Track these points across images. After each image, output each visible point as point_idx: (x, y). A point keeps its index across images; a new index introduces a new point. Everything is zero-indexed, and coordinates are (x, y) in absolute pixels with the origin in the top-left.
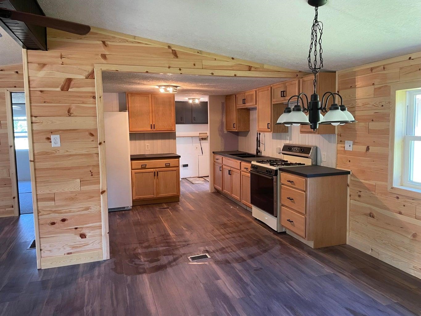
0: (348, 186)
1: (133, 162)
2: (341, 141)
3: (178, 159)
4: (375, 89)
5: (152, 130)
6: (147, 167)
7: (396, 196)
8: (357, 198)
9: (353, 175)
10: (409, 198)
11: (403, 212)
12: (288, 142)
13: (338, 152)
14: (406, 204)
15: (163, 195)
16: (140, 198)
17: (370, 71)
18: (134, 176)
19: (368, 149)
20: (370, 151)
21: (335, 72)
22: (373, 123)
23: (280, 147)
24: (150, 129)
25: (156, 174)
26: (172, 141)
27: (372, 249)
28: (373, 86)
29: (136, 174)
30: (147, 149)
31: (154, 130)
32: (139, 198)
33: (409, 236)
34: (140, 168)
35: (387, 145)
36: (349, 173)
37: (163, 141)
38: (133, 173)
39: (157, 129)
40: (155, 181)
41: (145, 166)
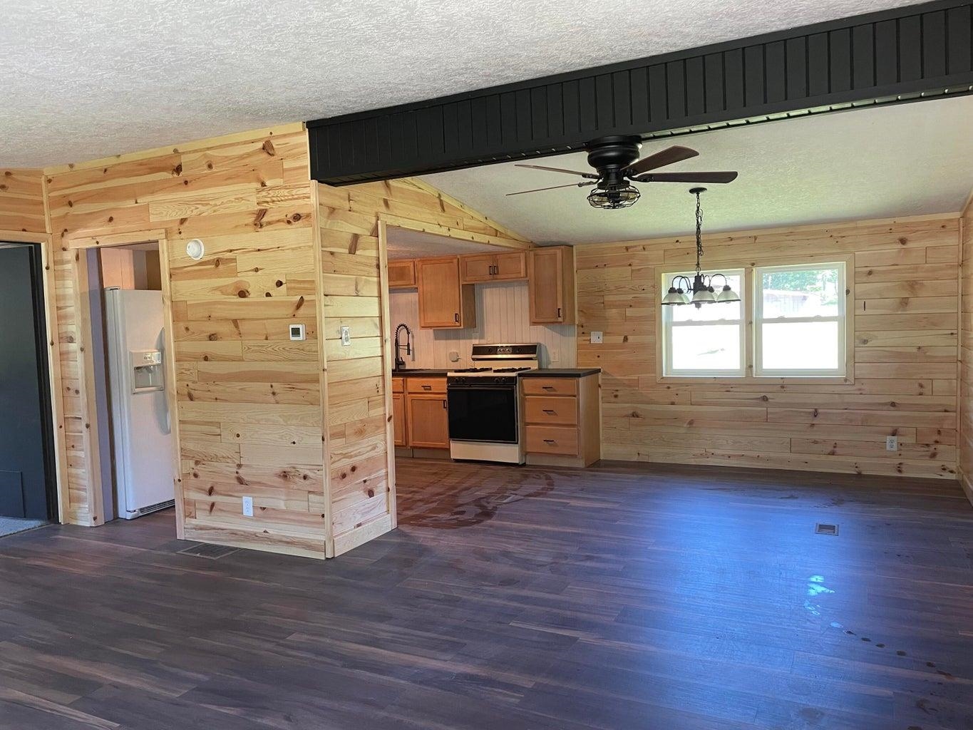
0: (600, 386)
2: (583, 333)
4: (632, 271)
7: (666, 386)
8: (613, 399)
9: (604, 373)
10: (681, 384)
11: (676, 401)
12: (476, 342)
13: (579, 347)
14: (679, 392)
17: (625, 251)
19: (626, 339)
20: (629, 341)
21: (572, 246)
22: (631, 309)
23: (455, 351)
27: (639, 454)
28: (630, 267)
33: (685, 425)
35: (654, 333)
36: (599, 371)
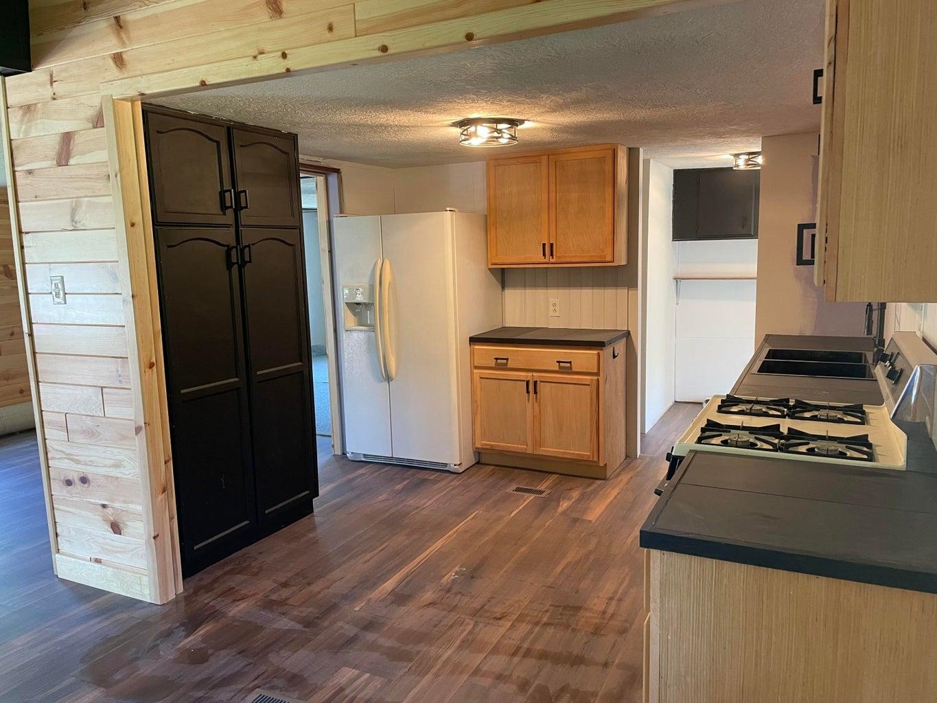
1: (477, 347)
3: (595, 352)
5: (546, 260)
6: (510, 364)
15: (550, 450)
16: (492, 446)
18: (479, 385)
24: (540, 258)
25: (533, 388)
26: (622, 292)
29: (483, 380)
30: (551, 313)
31: (552, 260)
32: (489, 447)
34: (494, 365)
37: (598, 292)
38: (477, 378)
39: (559, 257)
40: (529, 406)
41: (505, 361)
